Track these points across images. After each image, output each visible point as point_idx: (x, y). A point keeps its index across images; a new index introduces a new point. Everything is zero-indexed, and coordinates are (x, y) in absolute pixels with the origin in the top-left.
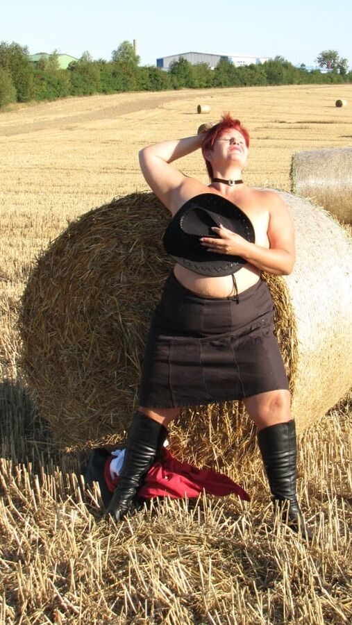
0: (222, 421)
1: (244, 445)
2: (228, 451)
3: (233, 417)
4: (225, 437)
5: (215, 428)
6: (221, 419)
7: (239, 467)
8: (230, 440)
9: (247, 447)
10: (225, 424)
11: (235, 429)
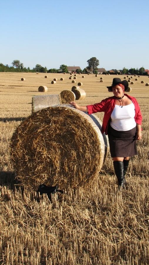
0: (79, 175)
1: (85, 181)
2: (80, 183)
3: (82, 172)
4: (79, 179)
5: (76, 176)
6: (78, 174)
7: (84, 187)
8: (81, 180)
9: (86, 181)
10: (80, 175)
11: (82, 176)
